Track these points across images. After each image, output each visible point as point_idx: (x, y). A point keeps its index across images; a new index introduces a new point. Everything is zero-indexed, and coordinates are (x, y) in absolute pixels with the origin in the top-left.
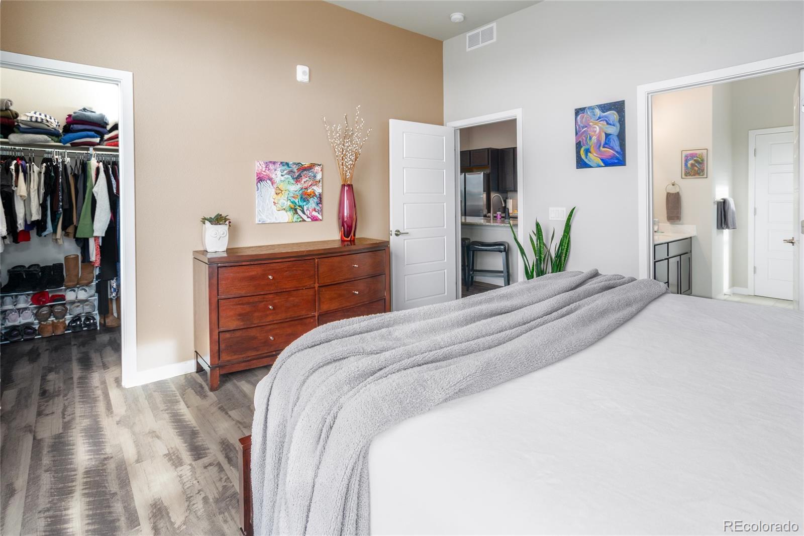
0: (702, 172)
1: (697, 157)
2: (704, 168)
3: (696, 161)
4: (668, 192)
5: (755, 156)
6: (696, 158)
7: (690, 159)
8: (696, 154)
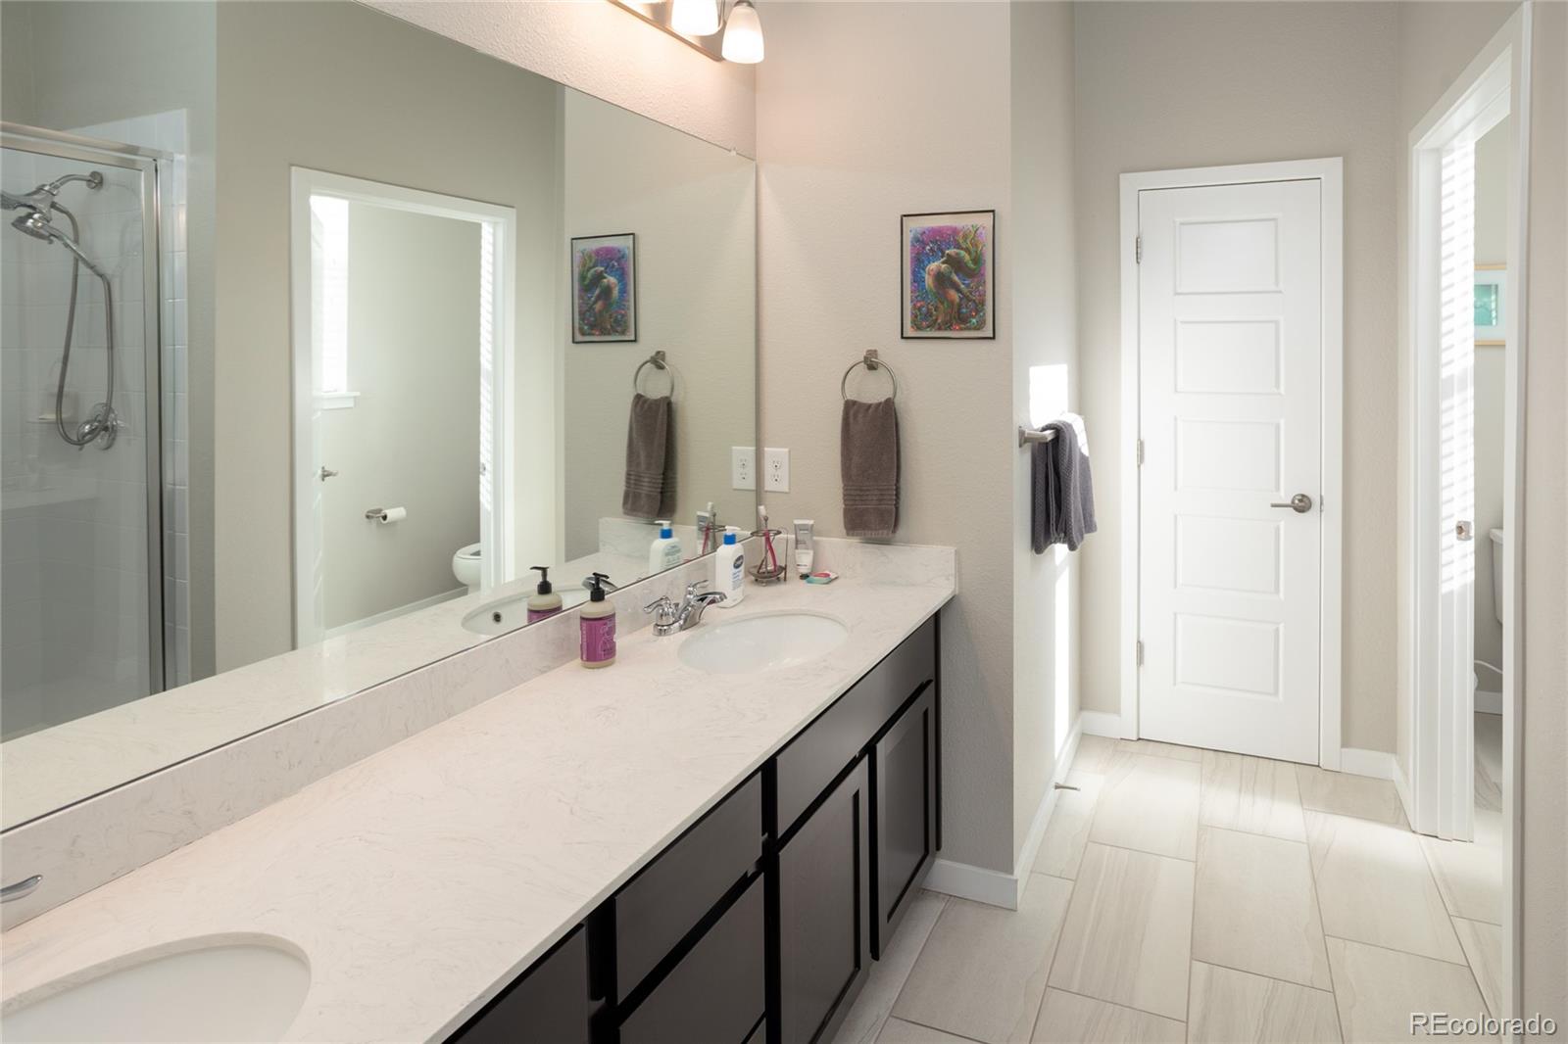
0: (977, 312)
1: (959, 247)
2: (983, 295)
3: (955, 263)
4: (849, 397)
5: (1138, 262)
6: (952, 251)
7: (934, 254)
8: (955, 231)
